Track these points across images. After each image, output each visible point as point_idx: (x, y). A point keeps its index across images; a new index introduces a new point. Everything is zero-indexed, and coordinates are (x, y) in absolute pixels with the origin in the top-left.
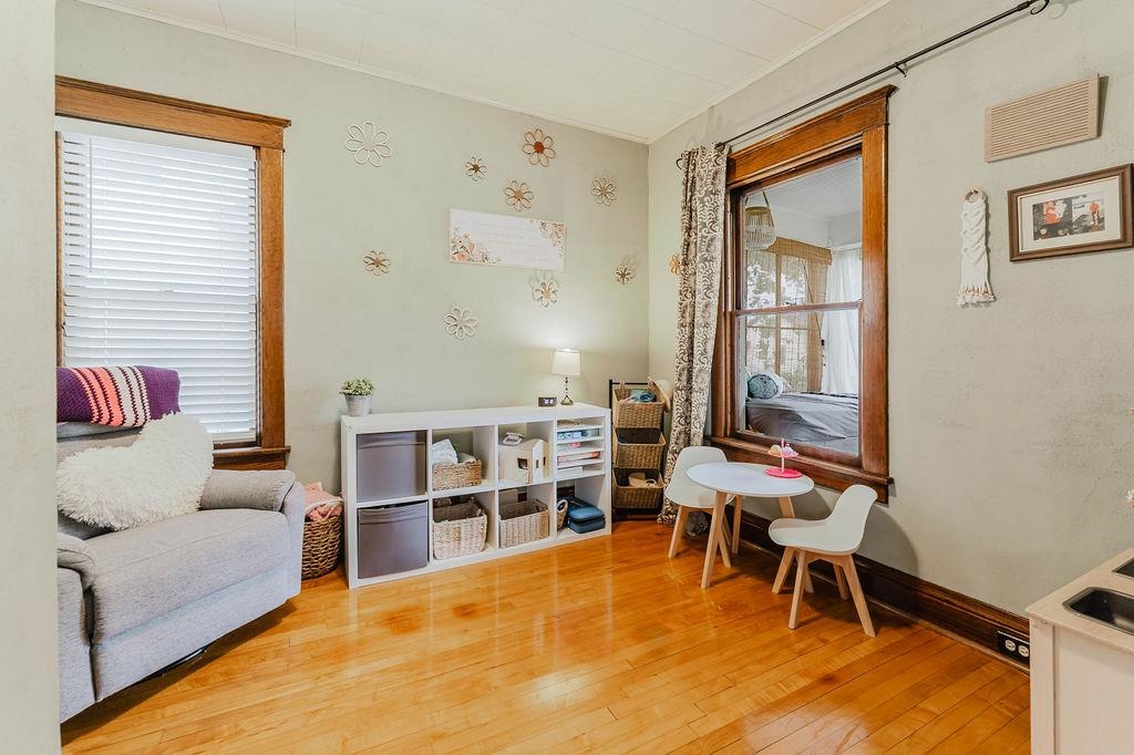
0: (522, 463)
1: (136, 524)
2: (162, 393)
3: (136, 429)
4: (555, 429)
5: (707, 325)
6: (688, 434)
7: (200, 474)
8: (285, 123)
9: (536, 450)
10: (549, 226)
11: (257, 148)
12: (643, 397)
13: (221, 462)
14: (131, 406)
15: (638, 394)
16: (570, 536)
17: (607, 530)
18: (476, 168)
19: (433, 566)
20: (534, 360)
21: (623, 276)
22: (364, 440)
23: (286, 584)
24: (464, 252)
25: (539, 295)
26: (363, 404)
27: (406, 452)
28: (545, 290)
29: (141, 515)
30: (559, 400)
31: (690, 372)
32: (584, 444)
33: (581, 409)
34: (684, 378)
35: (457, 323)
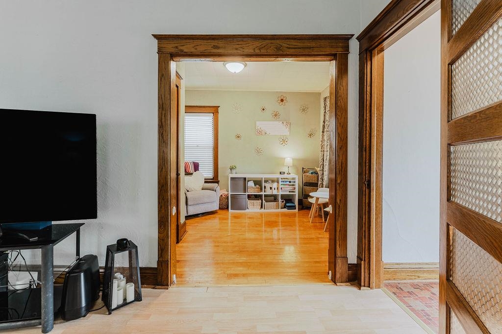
0: (271, 188)
1: (192, 191)
2: (196, 167)
3: (192, 174)
4: (280, 180)
5: (327, 151)
6: (322, 184)
7: (202, 183)
8: (219, 107)
9: (275, 185)
10: (285, 123)
11: (213, 113)
12: (312, 173)
13: (206, 182)
14: (191, 169)
15: (310, 172)
16: (285, 210)
17: (297, 210)
18: (263, 109)
19: (247, 211)
20: (280, 161)
21: (310, 135)
22: (232, 179)
23: (215, 207)
24: (260, 133)
25: (282, 143)
26: (234, 171)
27: (241, 183)
28: (284, 141)
29: (193, 189)
30: (286, 173)
31: (323, 165)
32: (290, 185)
33: (293, 175)
34: (322, 167)
35: (258, 151)
